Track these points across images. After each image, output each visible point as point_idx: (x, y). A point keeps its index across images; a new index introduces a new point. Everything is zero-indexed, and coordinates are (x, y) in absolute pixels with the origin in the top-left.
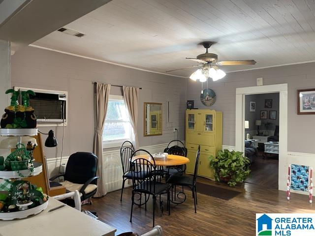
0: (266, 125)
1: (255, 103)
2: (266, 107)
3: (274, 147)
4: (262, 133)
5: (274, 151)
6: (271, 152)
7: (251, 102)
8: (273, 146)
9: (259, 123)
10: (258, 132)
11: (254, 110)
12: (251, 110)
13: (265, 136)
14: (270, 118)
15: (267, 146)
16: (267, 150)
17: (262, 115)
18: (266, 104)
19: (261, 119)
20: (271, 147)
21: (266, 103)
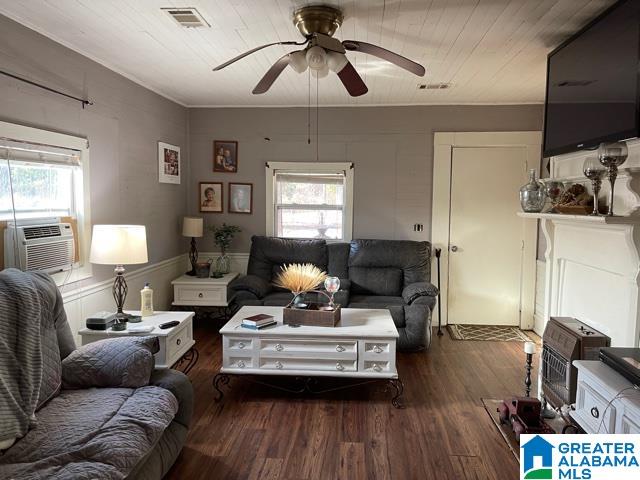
0: (218, 235)
1: (177, 149)
2: (218, 168)
3: (264, 344)
4: (208, 266)
5: (263, 361)
6: (251, 369)
7: (162, 146)
8: (256, 341)
9: (194, 227)
10: (194, 261)
11: (176, 180)
12: (165, 178)
13: (218, 275)
14: (231, 211)
15: (232, 343)
16: (233, 360)
17: (204, 198)
18: (219, 158)
19: (201, 213)
20: (249, 347)
21: (216, 152)
